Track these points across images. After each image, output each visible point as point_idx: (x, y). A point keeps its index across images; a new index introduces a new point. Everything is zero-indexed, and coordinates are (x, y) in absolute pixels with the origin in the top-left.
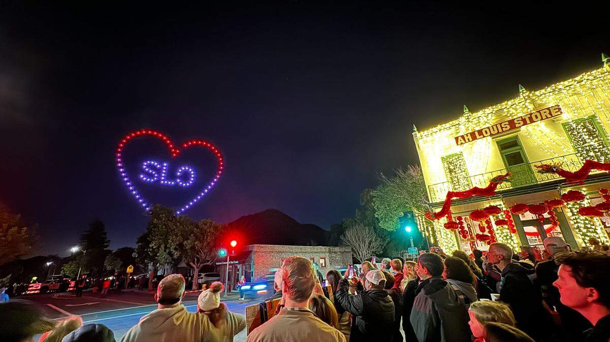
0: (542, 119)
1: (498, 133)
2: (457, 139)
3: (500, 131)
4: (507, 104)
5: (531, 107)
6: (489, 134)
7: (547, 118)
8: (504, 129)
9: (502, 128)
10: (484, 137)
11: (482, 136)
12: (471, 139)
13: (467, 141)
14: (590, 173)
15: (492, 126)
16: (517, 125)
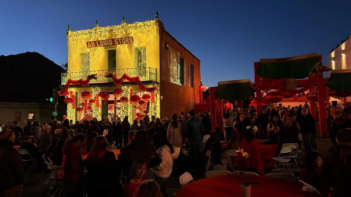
0: (126, 43)
1: (107, 45)
2: (87, 43)
3: (108, 45)
4: (116, 27)
5: (124, 33)
6: (103, 45)
7: (128, 43)
8: (110, 45)
9: (109, 43)
10: (101, 46)
11: (100, 45)
12: (94, 46)
13: (92, 46)
14: (124, 81)
15: (106, 40)
16: (116, 44)
